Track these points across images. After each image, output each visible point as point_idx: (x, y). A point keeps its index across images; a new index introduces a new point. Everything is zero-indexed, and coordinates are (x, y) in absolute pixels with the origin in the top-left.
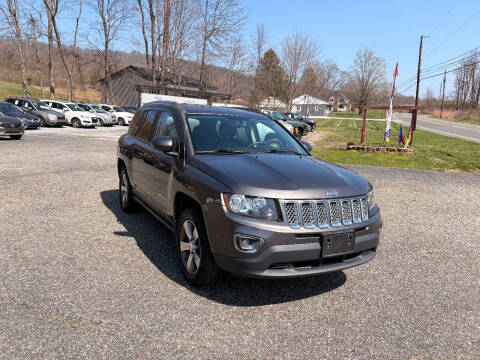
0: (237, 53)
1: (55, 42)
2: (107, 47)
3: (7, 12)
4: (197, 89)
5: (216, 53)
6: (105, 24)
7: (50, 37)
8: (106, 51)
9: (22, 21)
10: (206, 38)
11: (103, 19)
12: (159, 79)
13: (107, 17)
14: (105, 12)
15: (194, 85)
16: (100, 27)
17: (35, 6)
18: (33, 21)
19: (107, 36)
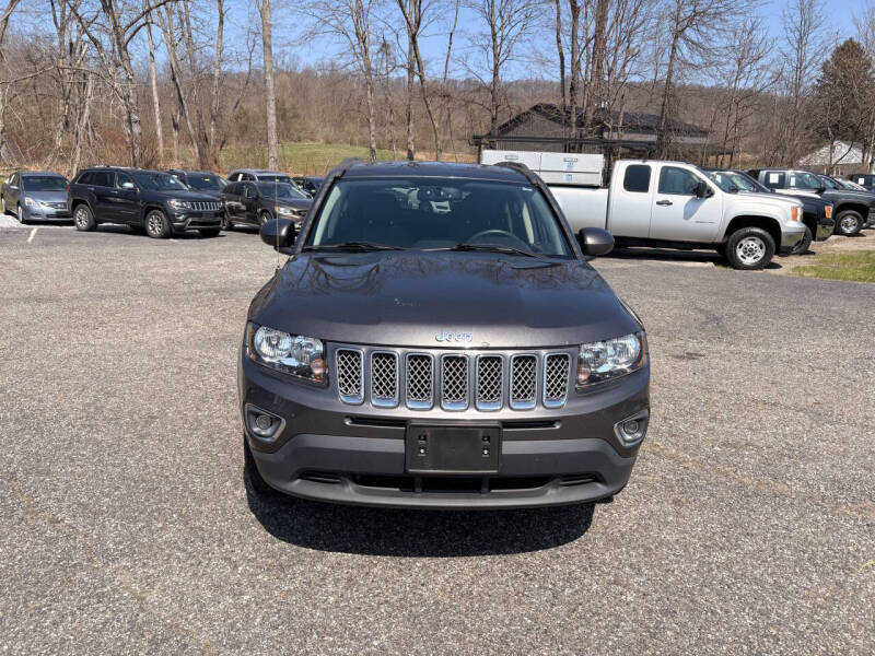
0: (745, 56)
1: (416, 78)
2: (495, 75)
3: (354, 38)
4: (653, 138)
5: (697, 60)
6: (494, 35)
7: (410, 70)
8: (494, 83)
9: (373, 48)
10: (678, 34)
11: (493, 27)
12: (581, 124)
13: (498, 23)
14: (497, 13)
15: (648, 129)
16: (487, 42)
17: (390, 22)
18: (385, 45)
19: (496, 56)
